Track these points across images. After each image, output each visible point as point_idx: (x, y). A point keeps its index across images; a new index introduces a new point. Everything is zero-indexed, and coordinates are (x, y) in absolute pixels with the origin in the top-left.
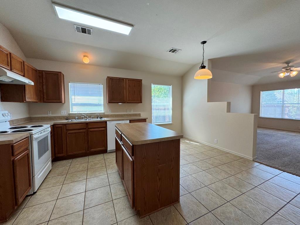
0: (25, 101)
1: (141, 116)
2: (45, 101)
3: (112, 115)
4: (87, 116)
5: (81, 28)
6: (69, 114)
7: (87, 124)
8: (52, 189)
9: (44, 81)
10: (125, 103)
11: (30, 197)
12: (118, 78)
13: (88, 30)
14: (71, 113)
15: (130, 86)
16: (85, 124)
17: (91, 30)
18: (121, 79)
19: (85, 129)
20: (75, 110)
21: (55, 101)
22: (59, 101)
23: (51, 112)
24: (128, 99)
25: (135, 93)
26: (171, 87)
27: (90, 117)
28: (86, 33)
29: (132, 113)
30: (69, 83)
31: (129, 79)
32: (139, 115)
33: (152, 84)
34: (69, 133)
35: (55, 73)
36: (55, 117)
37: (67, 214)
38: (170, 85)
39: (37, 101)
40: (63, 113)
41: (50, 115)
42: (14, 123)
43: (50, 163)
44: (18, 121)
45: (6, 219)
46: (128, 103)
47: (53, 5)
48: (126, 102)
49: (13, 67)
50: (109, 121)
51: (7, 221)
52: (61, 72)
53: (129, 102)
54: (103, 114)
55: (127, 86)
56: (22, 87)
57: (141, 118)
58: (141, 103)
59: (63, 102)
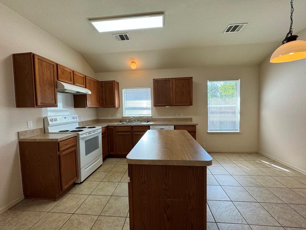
0: (87, 107)
1: (193, 121)
2: (104, 106)
3: (159, 118)
4: (136, 119)
5: (119, 35)
6: (123, 117)
7: (132, 127)
8: (93, 183)
9: (104, 89)
10: (171, 106)
11: (78, 185)
12: (163, 80)
13: (124, 35)
14: (124, 116)
15: (177, 87)
16: (130, 127)
17: (127, 34)
18: (167, 80)
19: (131, 132)
20: (127, 114)
21: (111, 106)
22: (113, 106)
23: (110, 115)
24: (175, 102)
25: (183, 94)
26: (239, 82)
27: (138, 120)
28: (125, 40)
29: (182, 117)
30: (123, 90)
31: (176, 79)
32: (191, 119)
33: (208, 81)
34: (118, 135)
35: (110, 82)
36: (113, 119)
37: (87, 213)
38: (238, 79)
39: (98, 106)
40: (119, 116)
41: (110, 118)
42: (84, 124)
43: (101, 159)
44: (87, 122)
45: (56, 199)
46: (174, 106)
47: (90, 22)
48: (173, 105)
49: (75, 82)
50: (152, 125)
51: (56, 200)
52: (114, 81)
53: (177, 104)
54: (151, 118)
55: (174, 87)
56: (84, 96)
57: (193, 123)
58: (192, 105)
59: (116, 107)
